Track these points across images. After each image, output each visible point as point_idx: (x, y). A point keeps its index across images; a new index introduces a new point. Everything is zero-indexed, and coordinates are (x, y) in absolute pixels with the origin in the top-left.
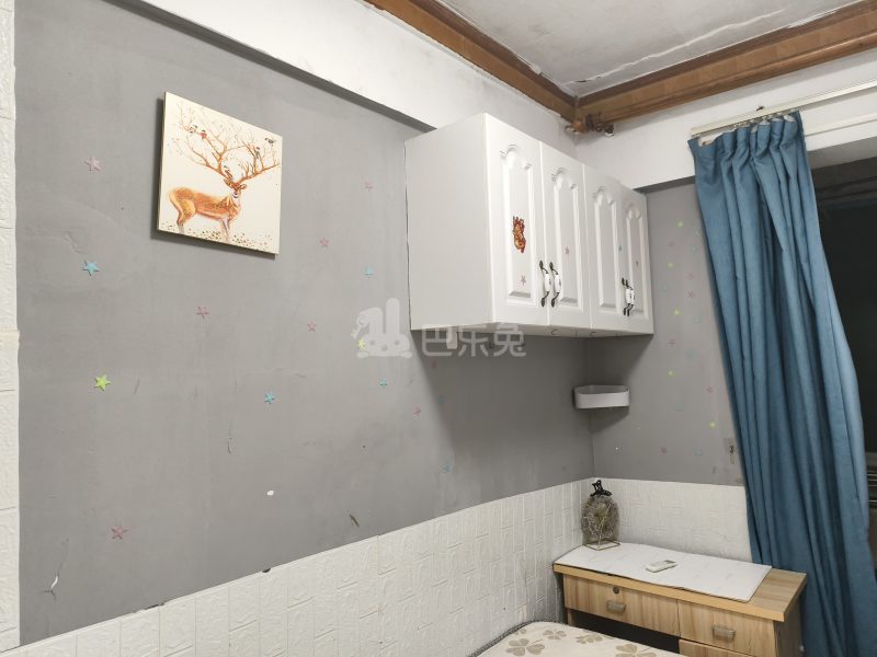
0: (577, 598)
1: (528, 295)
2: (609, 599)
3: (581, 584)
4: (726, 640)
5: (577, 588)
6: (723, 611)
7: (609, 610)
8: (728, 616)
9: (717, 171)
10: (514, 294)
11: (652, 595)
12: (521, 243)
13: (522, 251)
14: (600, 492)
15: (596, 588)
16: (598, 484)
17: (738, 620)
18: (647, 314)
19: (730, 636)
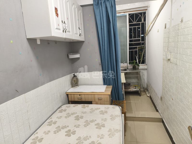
0: (71, 98)
1: (60, 29)
2: (78, 97)
3: (72, 95)
4: (101, 100)
5: (71, 96)
6: (100, 95)
7: (78, 99)
8: (101, 95)
9: (98, 3)
10: (57, 28)
11: (87, 95)
12: (57, 15)
13: (58, 17)
14: (75, 76)
15: (76, 95)
16: (74, 74)
17: (103, 96)
18: (83, 36)
19: (101, 99)
